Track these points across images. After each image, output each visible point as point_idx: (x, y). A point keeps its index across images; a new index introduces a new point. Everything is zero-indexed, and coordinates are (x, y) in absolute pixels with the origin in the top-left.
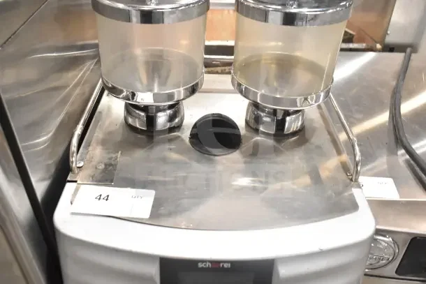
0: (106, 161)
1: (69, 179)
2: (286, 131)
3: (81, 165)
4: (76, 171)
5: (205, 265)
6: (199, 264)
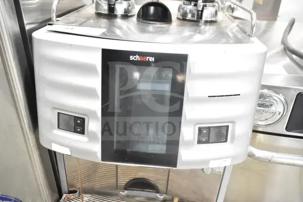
1: (49, 23)
2: (204, 19)
3: (59, 19)
4: (55, 21)
5: (135, 58)
6: (131, 57)
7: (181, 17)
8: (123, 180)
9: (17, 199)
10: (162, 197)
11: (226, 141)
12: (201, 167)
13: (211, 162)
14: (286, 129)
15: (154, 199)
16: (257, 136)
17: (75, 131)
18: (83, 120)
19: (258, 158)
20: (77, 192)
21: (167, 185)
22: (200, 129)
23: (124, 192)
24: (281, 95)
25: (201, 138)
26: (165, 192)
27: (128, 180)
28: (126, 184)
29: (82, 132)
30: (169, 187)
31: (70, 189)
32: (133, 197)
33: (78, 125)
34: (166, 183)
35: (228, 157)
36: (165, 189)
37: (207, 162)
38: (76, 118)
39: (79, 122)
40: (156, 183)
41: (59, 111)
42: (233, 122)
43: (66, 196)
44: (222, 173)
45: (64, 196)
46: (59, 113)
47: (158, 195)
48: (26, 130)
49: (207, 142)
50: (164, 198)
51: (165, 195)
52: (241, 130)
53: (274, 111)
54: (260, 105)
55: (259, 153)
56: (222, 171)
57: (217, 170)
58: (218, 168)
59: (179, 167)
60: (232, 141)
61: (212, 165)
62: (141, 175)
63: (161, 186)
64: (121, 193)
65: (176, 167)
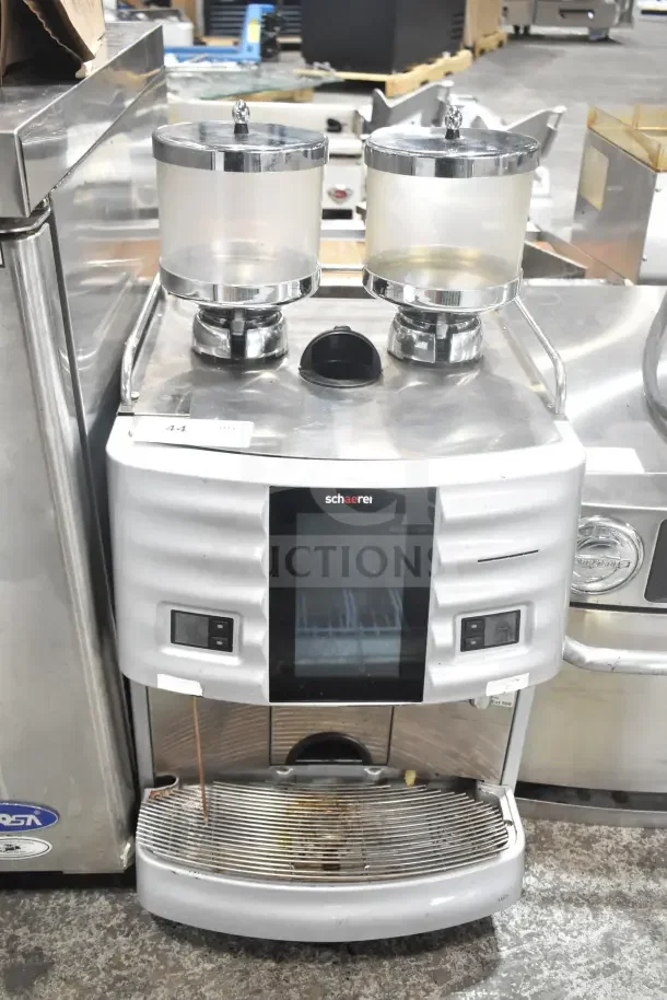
0: (175, 393)
1: (120, 410)
2: (452, 358)
3: (135, 395)
4: (130, 402)
5: (336, 500)
6: (327, 498)
7: (399, 354)
8: (285, 743)
9: (47, 808)
10: (377, 773)
11: (517, 640)
12: (466, 697)
13: (490, 684)
14: (646, 596)
15: (358, 780)
16: (587, 616)
17: (212, 646)
18: (230, 622)
19: (591, 664)
20: (174, 780)
21: (389, 745)
22: (465, 622)
23: (285, 770)
24: (628, 525)
25: (468, 640)
26: (384, 761)
27: (294, 742)
28: (292, 752)
29: (228, 648)
30: (392, 749)
31: (161, 774)
32: (309, 779)
33: (217, 633)
34: (386, 740)
35: (524, 672)
36: (385, 755)
37: (481, 684)
38: (213, 620)
39: (220, 626)
40: (363, 742)
41: (176, 608)
42: (528, 604)
43: (152, 792)
44: (512, 706)
45: (148, 792)
46: (173, 612)
47: (367, 769)
48: (85, 649)
49: (480, 646)
50: (382, 774)
51: (384, 769)
52: (545, 616)
53: (617, 562)
54: (583, 546)
55: (591, 654)
56: (513, 701)
57: (502, 700)
58: (504, 694)
59: (428, 699)
60: (529, 640)
61: (493, 690)
62: (326, 726)
63: (374, 747)
64: (279, 772)
65: (420, 699)
